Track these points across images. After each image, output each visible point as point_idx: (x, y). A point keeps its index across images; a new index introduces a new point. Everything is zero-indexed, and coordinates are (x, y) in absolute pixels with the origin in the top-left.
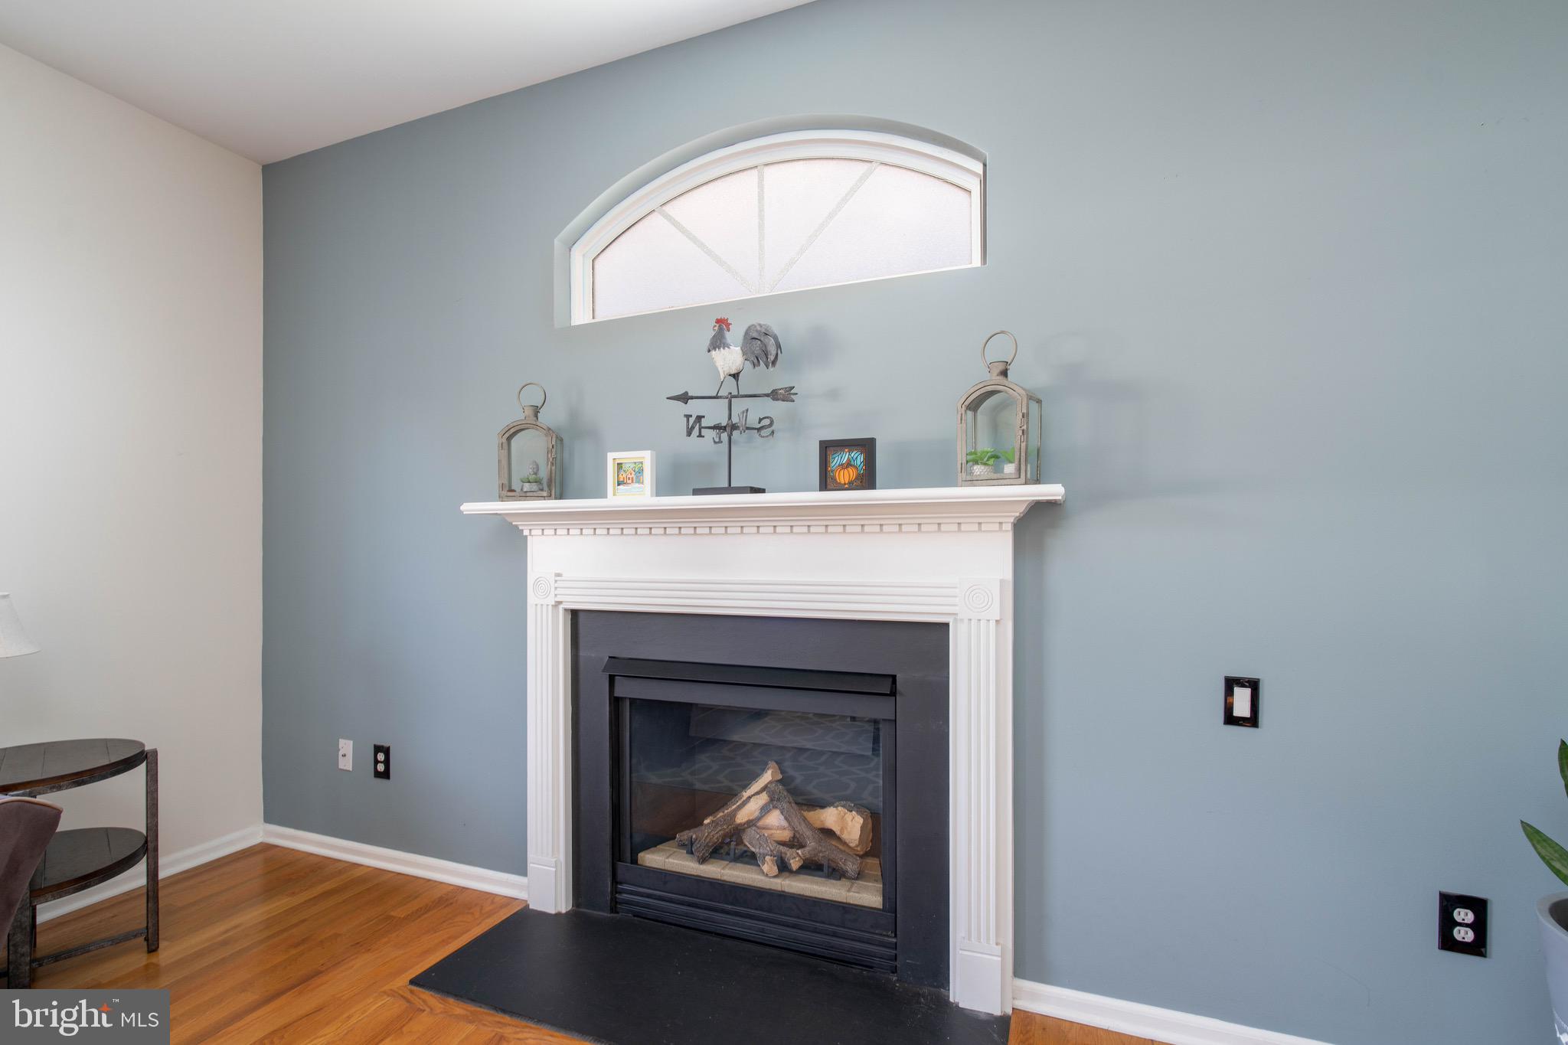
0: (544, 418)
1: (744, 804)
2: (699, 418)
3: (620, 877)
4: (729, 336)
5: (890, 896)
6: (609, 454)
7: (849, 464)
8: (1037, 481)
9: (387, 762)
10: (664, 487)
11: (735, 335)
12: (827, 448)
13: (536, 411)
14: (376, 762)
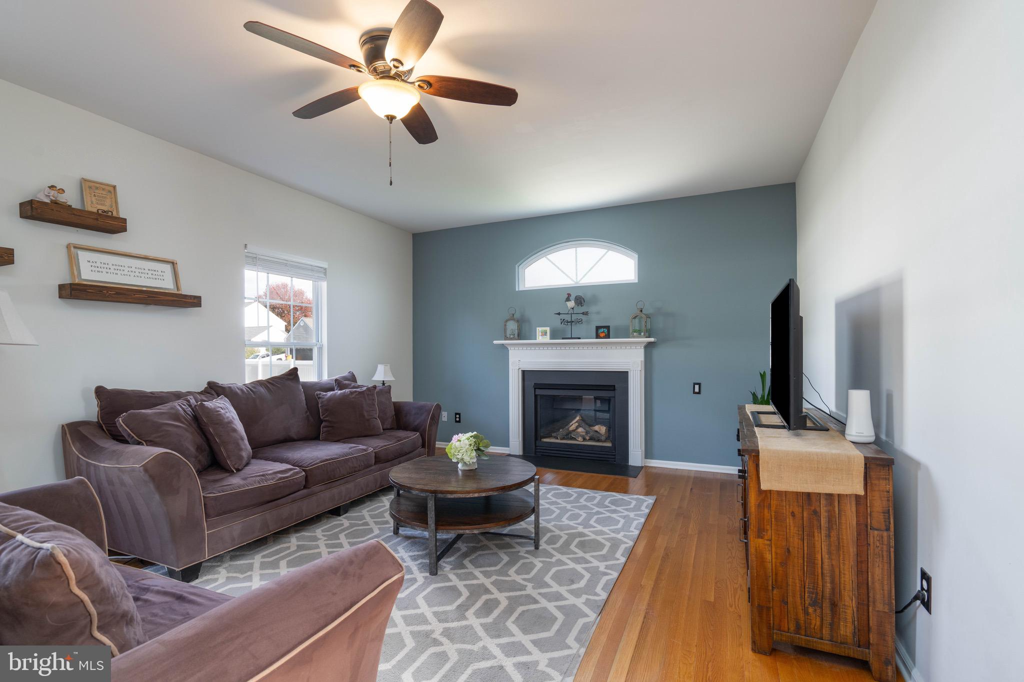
0: (515, 316)
1: (571, 426)
2: (564, 320)
3: (537, 445)
4: (571, 298)
5: (614, 444)
6: (538, 328)
7: (603, 332)
8: (649, 337)
9: (460, 418)
10: (552, 337)
11: (573, 297)
12: (598, 328)
13: (513, 315)
14: (456, 418)
